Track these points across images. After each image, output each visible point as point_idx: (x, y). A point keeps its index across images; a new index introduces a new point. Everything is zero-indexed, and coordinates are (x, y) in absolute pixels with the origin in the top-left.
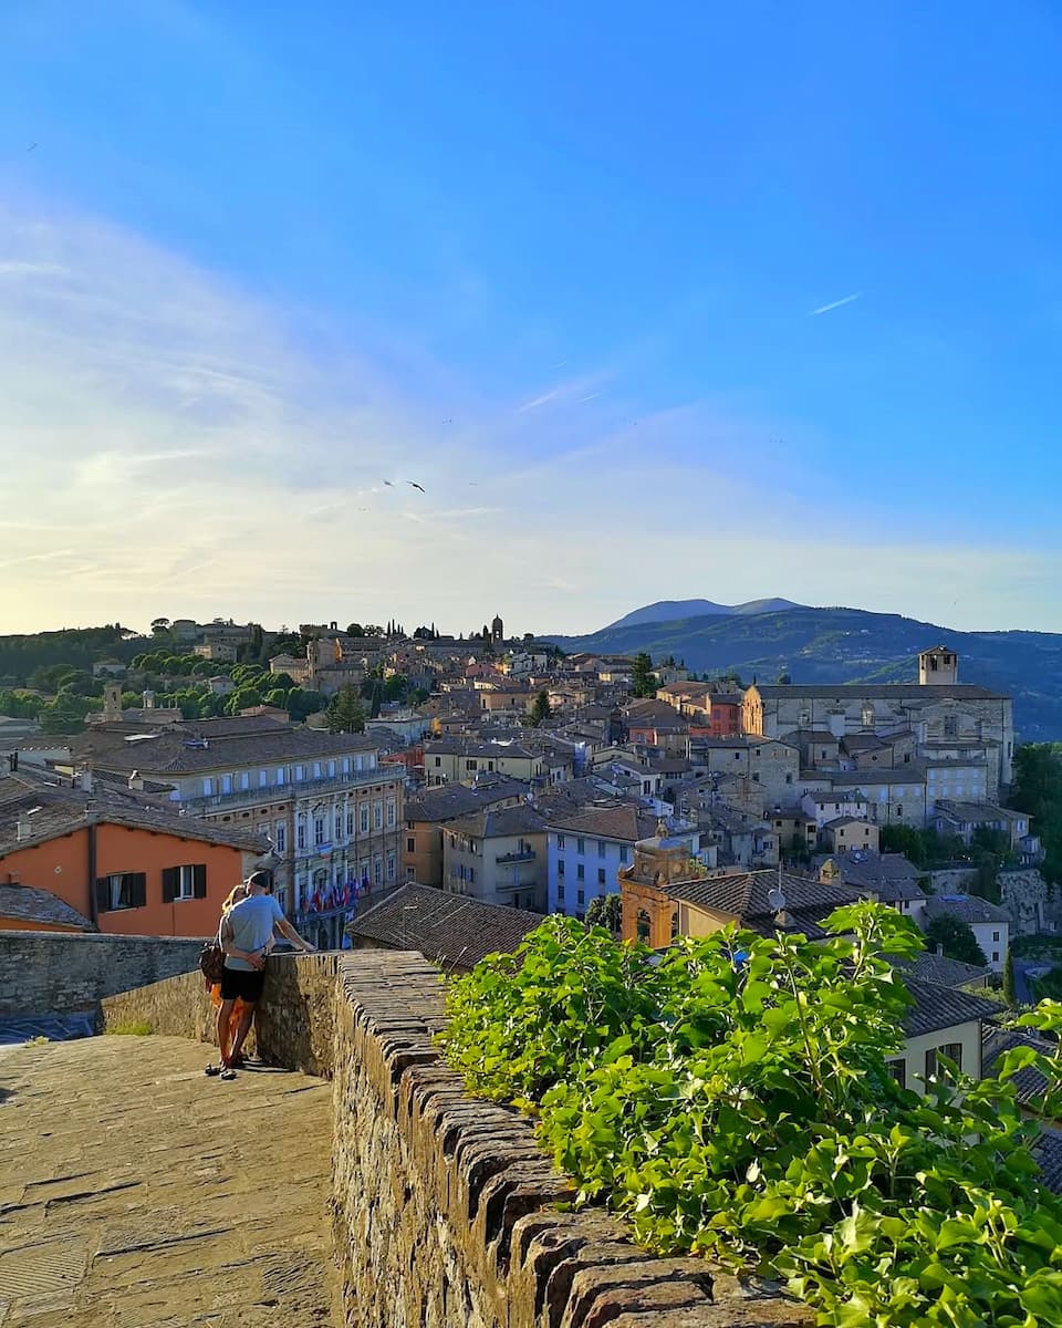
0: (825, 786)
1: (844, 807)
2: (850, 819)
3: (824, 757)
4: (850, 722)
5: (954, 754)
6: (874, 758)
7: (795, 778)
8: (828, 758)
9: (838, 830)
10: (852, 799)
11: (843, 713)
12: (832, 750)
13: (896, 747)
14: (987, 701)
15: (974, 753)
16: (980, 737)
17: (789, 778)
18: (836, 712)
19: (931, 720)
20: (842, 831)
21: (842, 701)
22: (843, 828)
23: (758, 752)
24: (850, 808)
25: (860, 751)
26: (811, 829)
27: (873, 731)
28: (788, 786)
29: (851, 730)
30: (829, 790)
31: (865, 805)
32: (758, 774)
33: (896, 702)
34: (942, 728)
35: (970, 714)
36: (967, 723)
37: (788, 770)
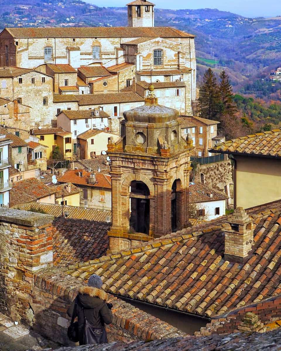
0: (74, 107)
1: (92, 122)
2: (96, 131)
3: (66, 84)
4: (84, 57)
5: (162, 79)
6: (105, 84)
7: (50, 100)
8: (69, 85)
9: (89, 140)
10: (97, 115)
11: (78, 49)
12: (73, 79)
13: (120, 75)
14: (179, 39)
15: (176, 78)
16: (178, 66)
17: (45, 102)
18: (73, 49)
19: (145, 53)
20: (92, 140)
21: (77, 40)
22: (92, 138)
23: (21, 81)
24: (97, 123)
25: (93, 79)
26: (68, 140)
27: (100, 63)
28: (45, 107)
29: (85, 63)
30: (76, 109)
31: (106, 119)
32: (21, 98)
33: (117, 40)
34: (152, 59)
35: (171, 48)
36: (169, 55)
37: (45, 94)
